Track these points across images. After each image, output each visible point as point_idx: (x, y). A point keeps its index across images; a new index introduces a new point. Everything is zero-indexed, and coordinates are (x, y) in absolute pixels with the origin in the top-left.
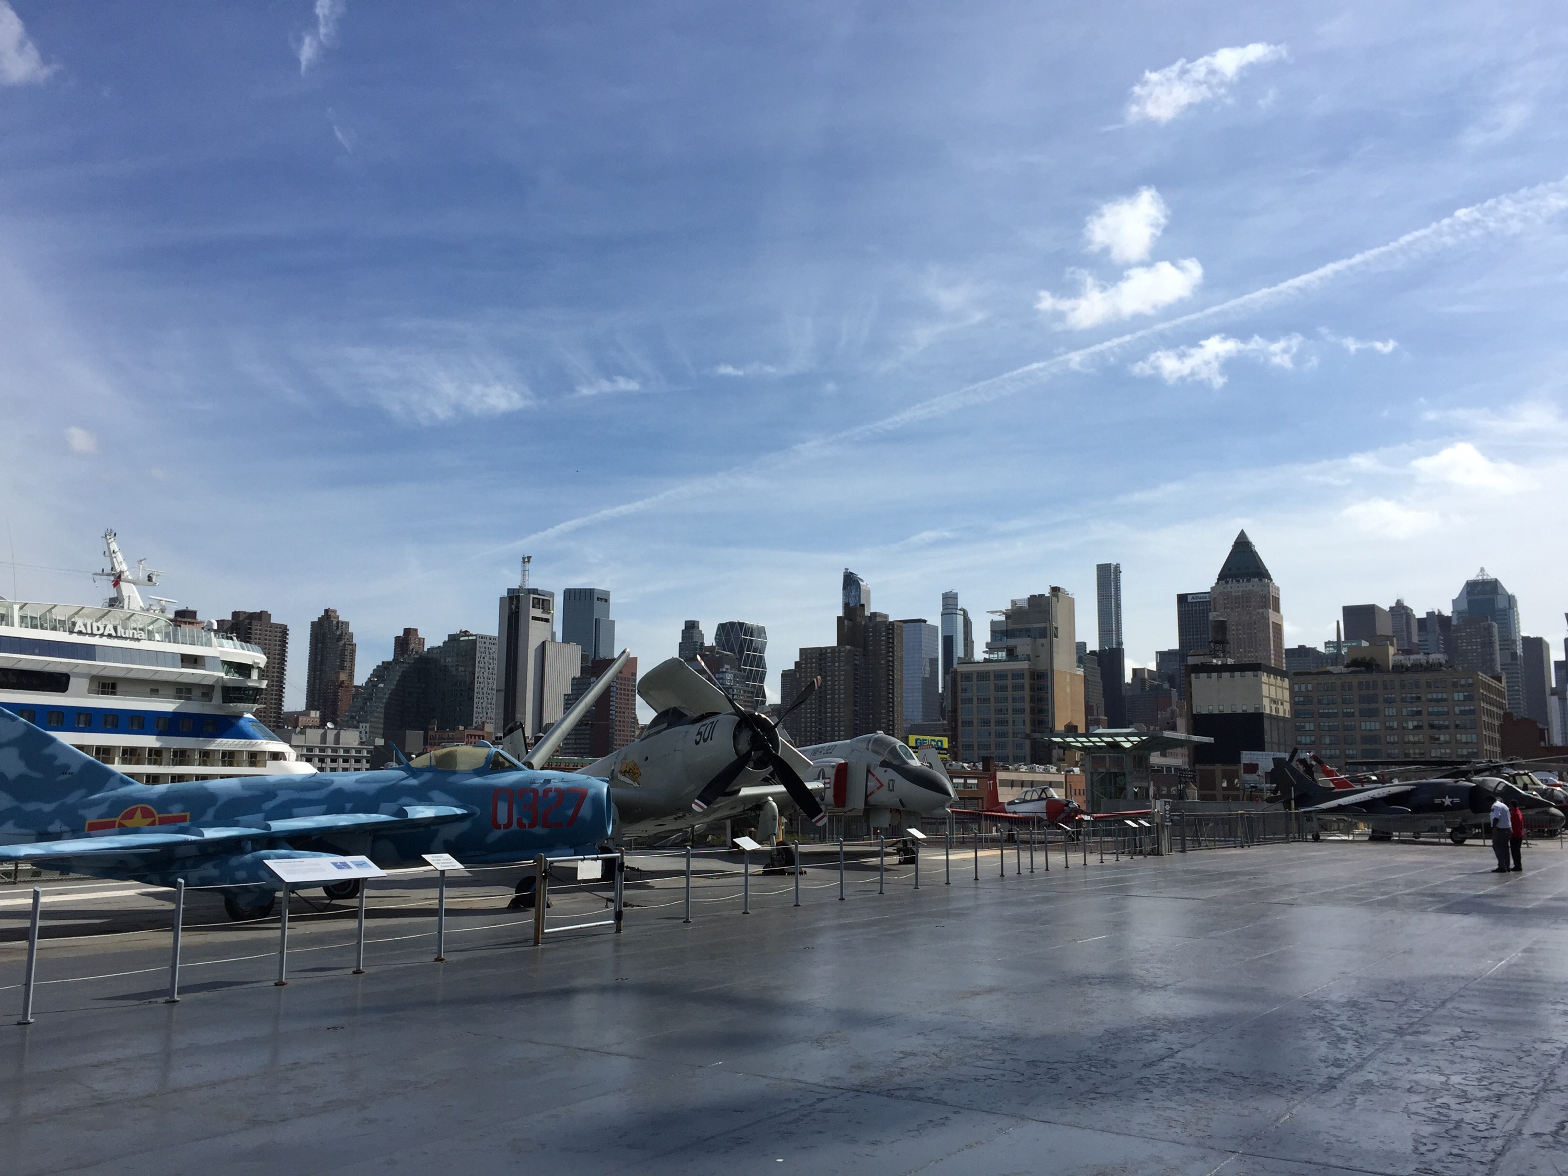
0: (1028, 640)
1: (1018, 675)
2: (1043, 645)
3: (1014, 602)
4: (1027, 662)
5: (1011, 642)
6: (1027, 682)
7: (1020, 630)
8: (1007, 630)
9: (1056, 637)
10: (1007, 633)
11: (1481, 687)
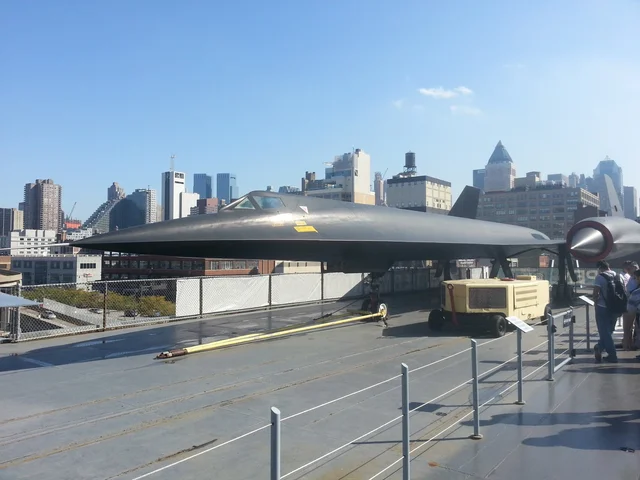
0: (341, 177)
1: (336, 195)
2: (349, 180)
3: (338, 157)
4: (341, 188)
5: (333, 179)
7: (339, 172)
8: (333, 172)
9: (356, 175)
10: (333, 174)
11: (583, 196)
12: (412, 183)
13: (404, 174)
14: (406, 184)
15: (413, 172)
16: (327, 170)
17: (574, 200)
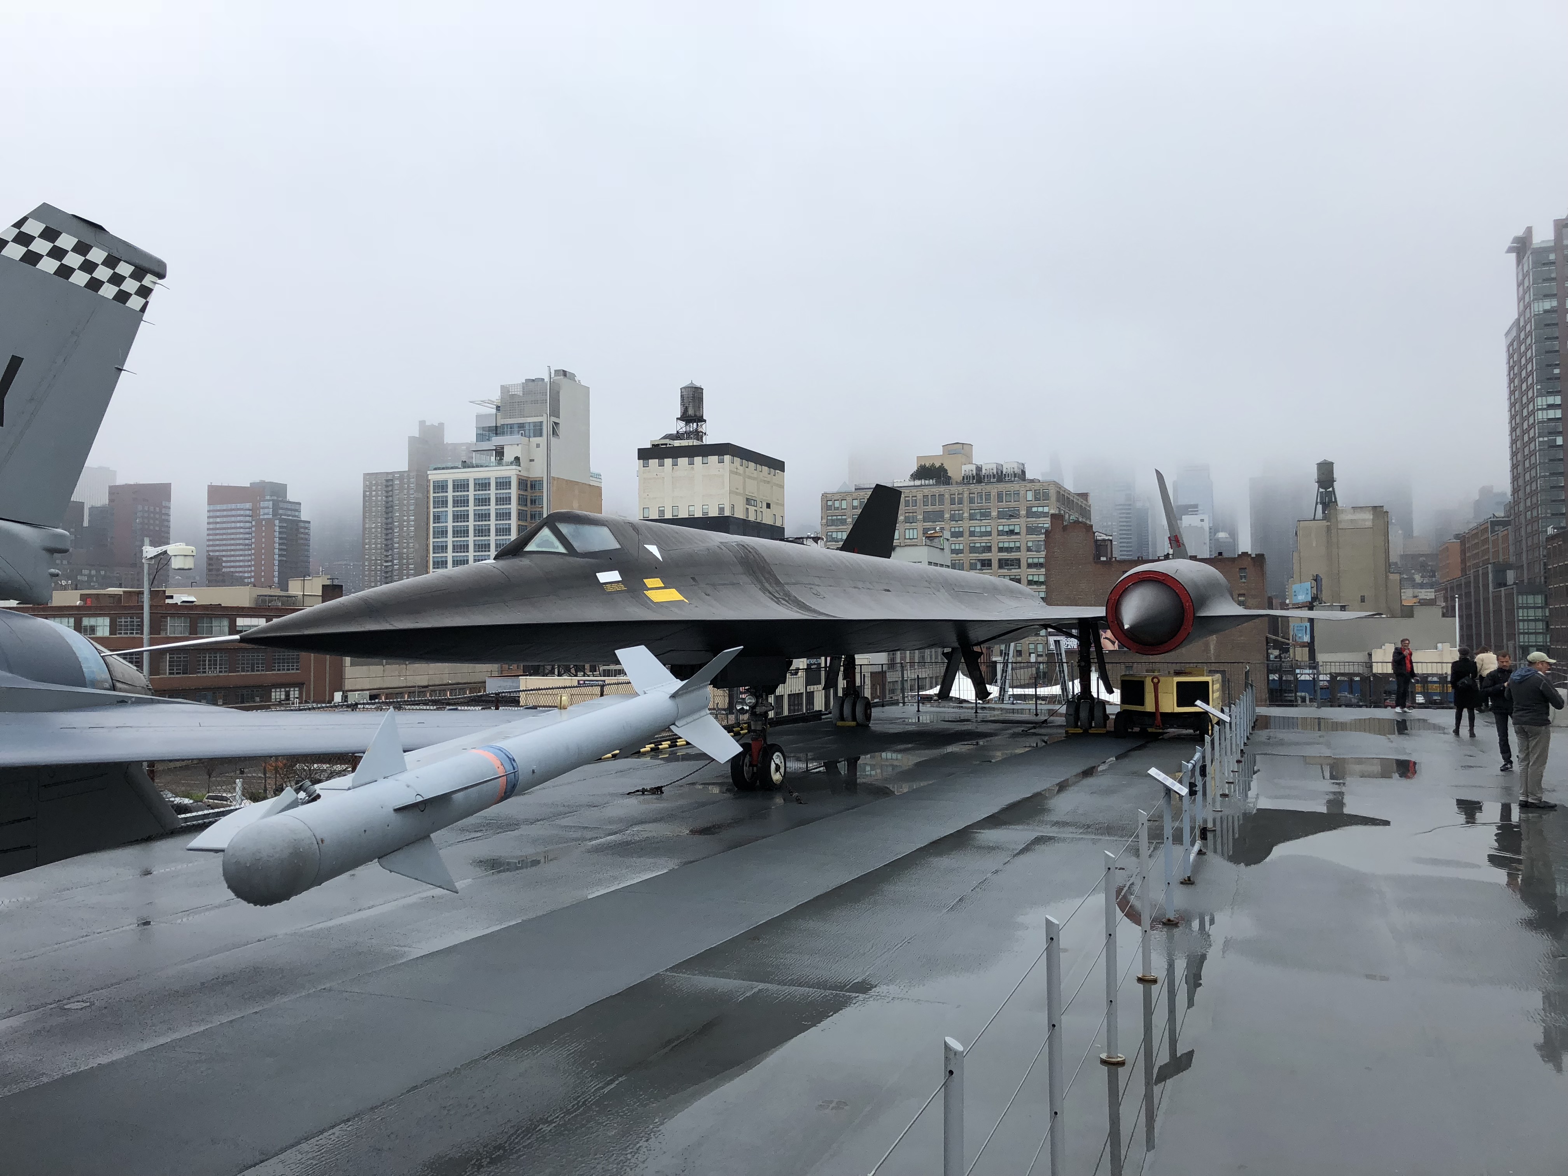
0: (516, 438)
1: (503, 484)
2: (538, 446)
3: (504, 389)
4: (514, 467)
5: (497, 441)
6: (514, 492)
7: (511, 426)
8: (496, 427)
9: (555, 433)
10: (497, 430)
11: (1058, 500)
12: (698, 460)
13: (678, 436)
14: (683, 461)
15: (698, 435)
16: (479, 417)
17: (1040, 509)
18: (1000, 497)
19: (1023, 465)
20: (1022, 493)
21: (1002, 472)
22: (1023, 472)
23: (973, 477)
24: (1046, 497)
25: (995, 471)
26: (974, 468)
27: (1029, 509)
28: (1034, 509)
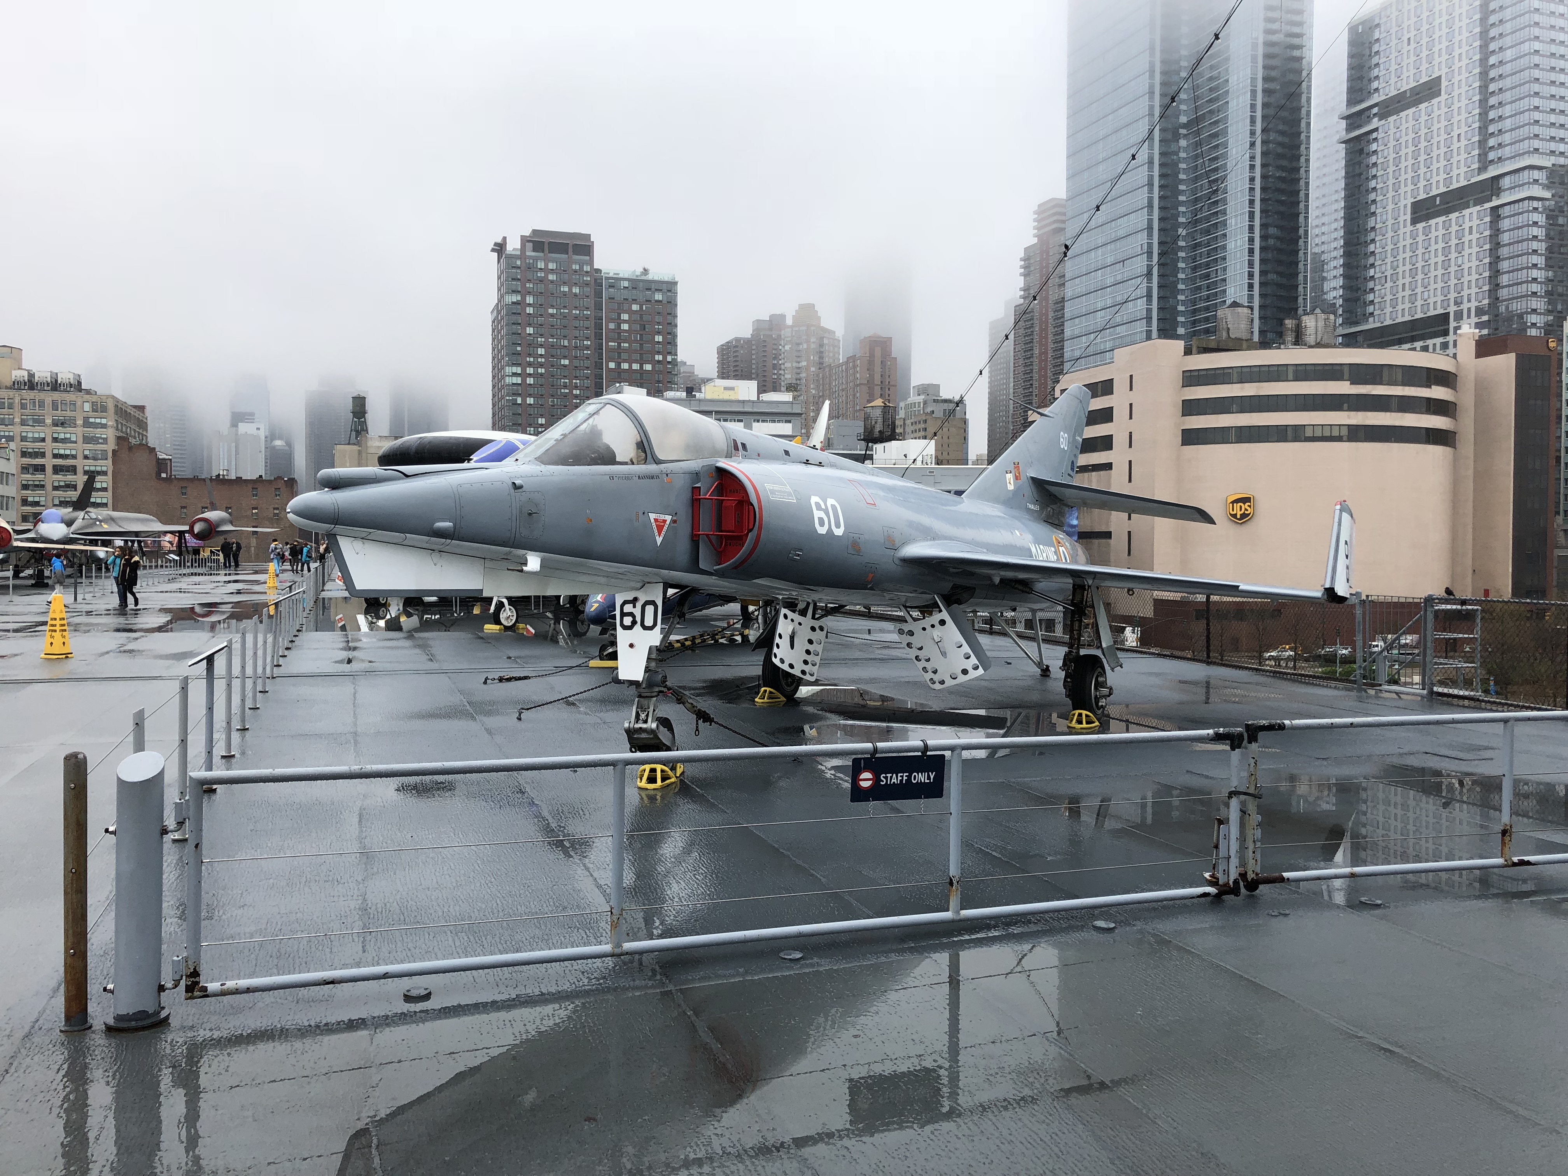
11: (116, 413)
17: (98, 420)
18: (55, 406)
19: (79, 376)
20: (79, 403)
21: (56, 381)
22: (80, 383)
23: (25, 383)
24: (104, 409)
25: (49, 380)
26: (26, 374)
27: (86, 419)
28: (92, 420)
